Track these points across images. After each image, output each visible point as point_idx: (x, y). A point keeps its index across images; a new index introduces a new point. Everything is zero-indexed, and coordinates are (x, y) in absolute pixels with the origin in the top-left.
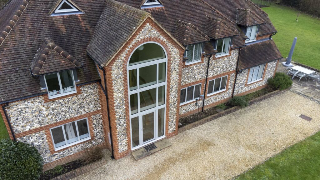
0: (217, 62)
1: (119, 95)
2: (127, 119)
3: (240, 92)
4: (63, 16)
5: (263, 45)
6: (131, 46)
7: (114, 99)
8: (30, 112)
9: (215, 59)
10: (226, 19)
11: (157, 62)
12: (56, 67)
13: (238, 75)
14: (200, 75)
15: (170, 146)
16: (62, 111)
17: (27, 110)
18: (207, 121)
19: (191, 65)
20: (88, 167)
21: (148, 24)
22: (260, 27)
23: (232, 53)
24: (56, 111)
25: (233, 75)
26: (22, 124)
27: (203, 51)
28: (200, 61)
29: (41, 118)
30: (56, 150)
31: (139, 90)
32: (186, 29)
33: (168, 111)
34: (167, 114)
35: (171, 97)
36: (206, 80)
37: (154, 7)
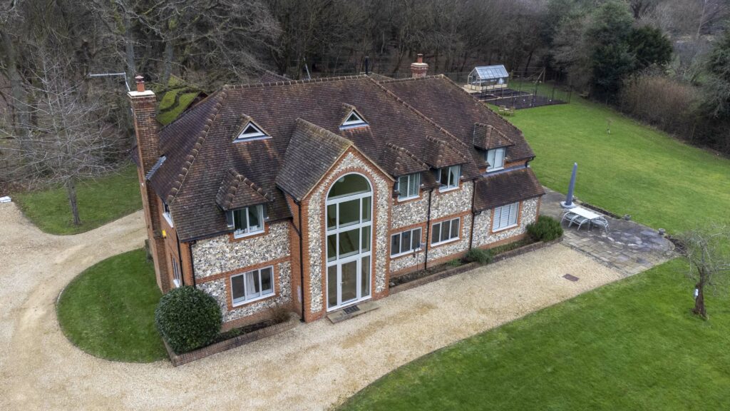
0: (442, 198)
1: (315, 235)
2: (323, 267)
3: (482, 243)
4: (247, 142)
5: (515, 174)
6: (331, 177)
7: (309, 240)
8: (214, 253)
9: (438, 194)
10: (455, 140)
11: (360, 196)
12: (247, 202)
13: (476, 218)
14: (419, 216)
15: (377, 309)
16: (246, 255)
17: (211, 250)
18: (431, 280)
19: (405, 202)
20: (273, 328)
21: (350, 153)
22: (508, 149)
23: (464, 186)
24: (240, 254)
25: (468, 217)
26: (204, 268)
27: (421, 184)
28: (418, 196)
29: (223, 262)
30: (234, 305)
31: (338, 230)
32: (398, 155)
33: (374, 261)
34: (374, 265)
35: (378, 241)
36: (428, 222)
37: (356, 126)
